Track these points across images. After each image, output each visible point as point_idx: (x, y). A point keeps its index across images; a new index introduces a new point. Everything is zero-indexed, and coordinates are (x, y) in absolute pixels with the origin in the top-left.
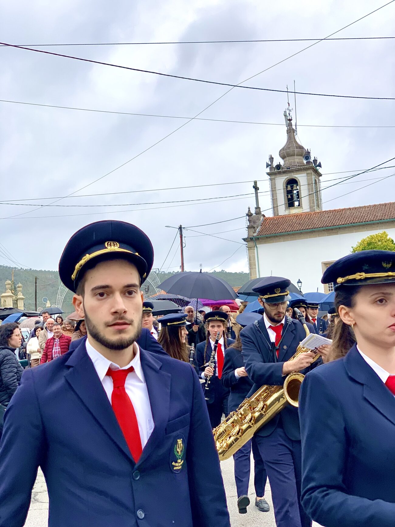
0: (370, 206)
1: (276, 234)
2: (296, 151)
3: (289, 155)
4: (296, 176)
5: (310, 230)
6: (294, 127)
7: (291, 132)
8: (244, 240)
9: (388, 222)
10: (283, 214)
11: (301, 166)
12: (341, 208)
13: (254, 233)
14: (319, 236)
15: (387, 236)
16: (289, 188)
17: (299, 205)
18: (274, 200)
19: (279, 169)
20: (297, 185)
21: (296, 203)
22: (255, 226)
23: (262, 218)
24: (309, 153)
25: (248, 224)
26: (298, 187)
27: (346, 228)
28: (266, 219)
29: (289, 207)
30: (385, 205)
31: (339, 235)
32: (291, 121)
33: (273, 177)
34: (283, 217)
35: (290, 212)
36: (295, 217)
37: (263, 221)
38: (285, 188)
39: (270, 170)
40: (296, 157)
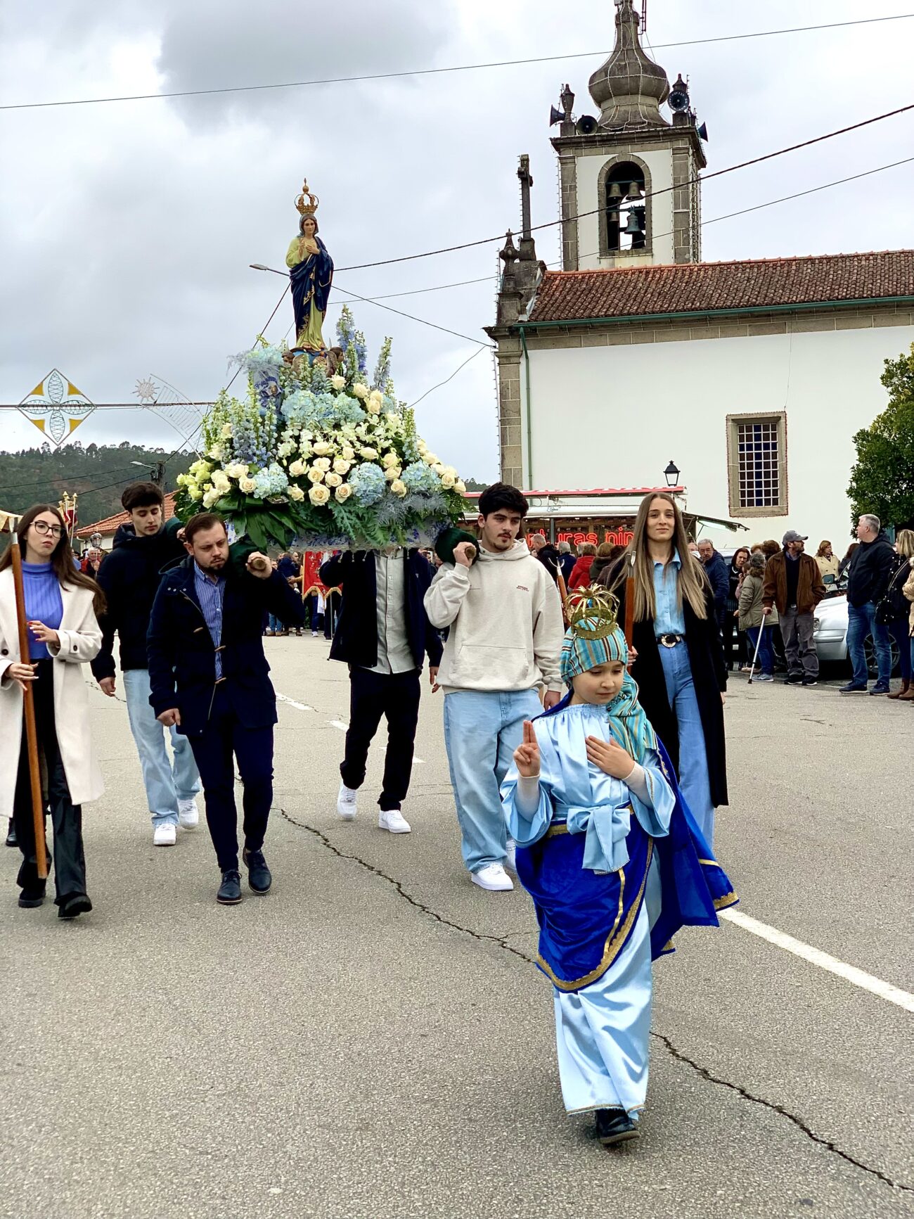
0: (872, 254)
2: (643, 79)
3: (620, 91)
4: (641, 155)
7: (629, 21)
8: (488, 330)
10: (591, 269)
11: (656, 125)
13: (522, 312)
14: (728, 334)
16: (614, 191)
18: (569, 221)
19: (589, 132)
20: (641, 186)
22: (522, 293)
23: (539, 271)
26: (643, 190)
27: (811, 312)
28: (549, 278)
29: (610, 248)
31: (788, 334)
33: (568, 153)
34: (596, 276)
35: (613, 264)
37: (545, 283)
38: (603, 189)
39: (563, 131)
40: (640, 98)
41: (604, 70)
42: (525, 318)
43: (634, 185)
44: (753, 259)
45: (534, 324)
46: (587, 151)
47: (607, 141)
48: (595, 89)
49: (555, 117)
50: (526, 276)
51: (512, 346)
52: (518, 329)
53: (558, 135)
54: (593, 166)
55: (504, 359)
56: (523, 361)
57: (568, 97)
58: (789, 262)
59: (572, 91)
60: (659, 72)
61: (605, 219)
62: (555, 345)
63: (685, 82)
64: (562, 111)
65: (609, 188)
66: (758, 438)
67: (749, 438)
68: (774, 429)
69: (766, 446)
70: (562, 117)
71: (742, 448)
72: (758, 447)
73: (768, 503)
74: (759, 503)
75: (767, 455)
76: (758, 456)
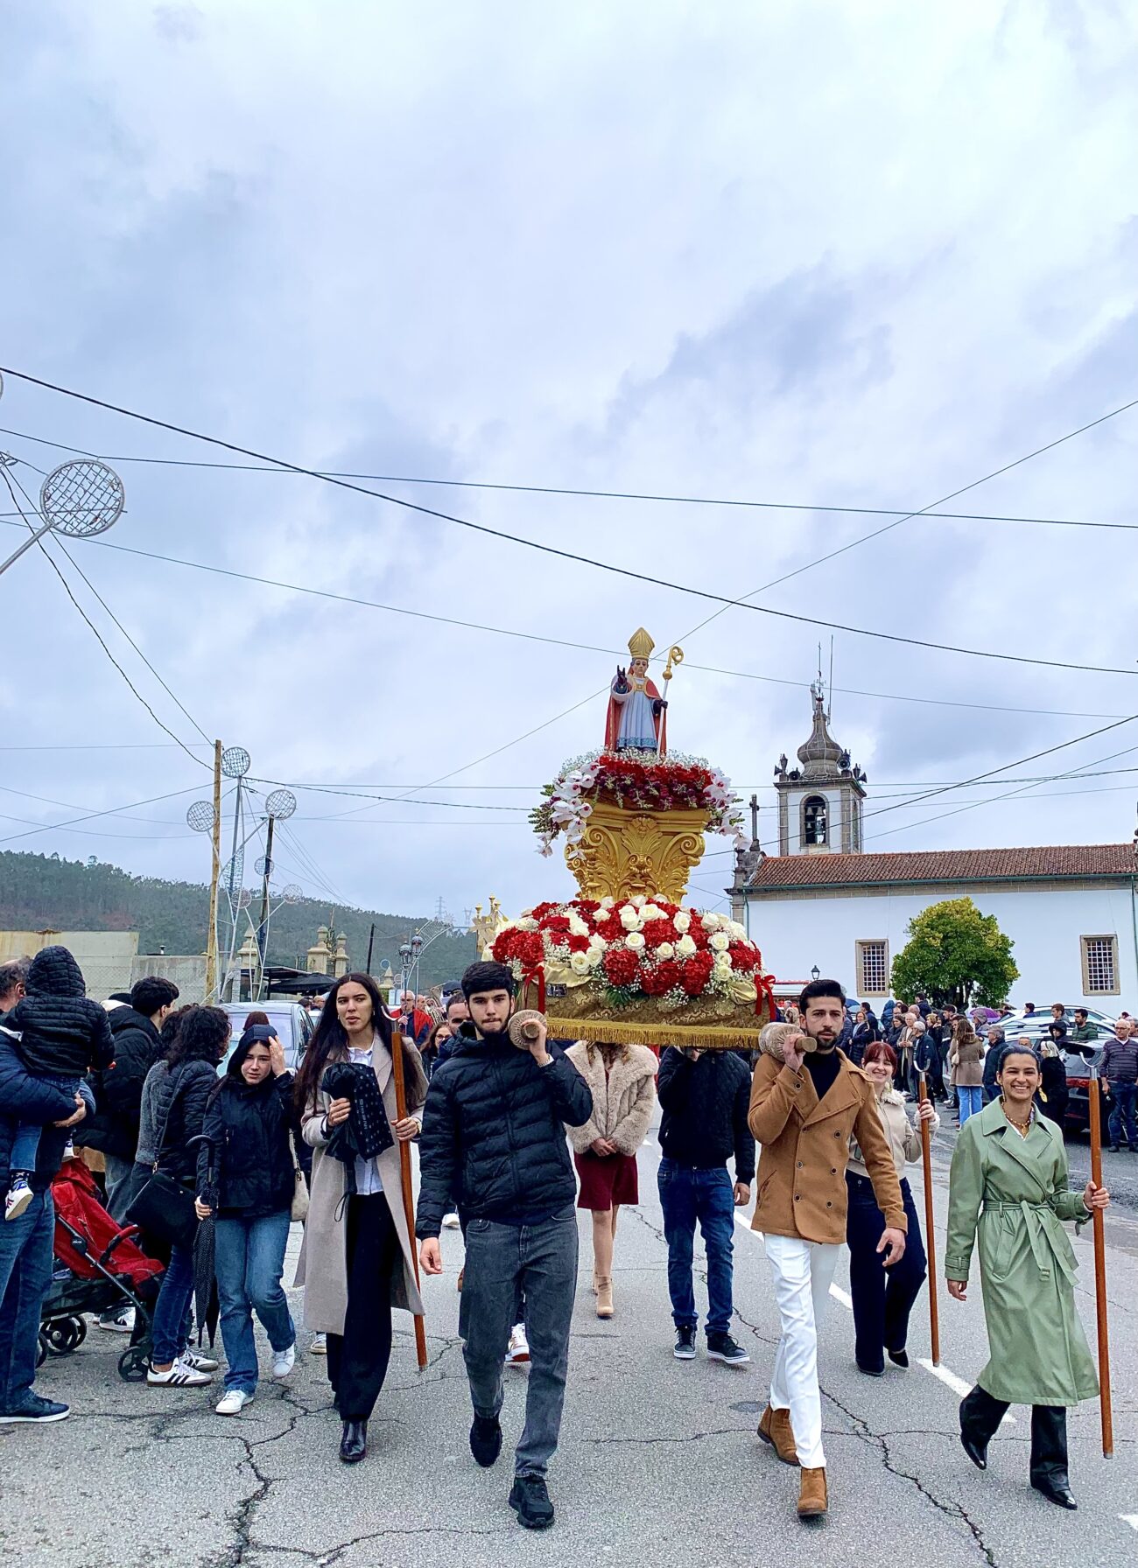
0: (944, 852)
1: (782, 887)
2: (827, 751)
3: (814, 757)
4: (823, 792)
5: (838, 884)
6: (825, 712)
7: (820, 719)
8: (727, 890)
9: (973, 882)
10: (796, 855)
11: (833, 776)
12: (895, 852)
13: (745, 881)
14: (854, 896)
15: (970, 905)
16: (810, 812)
17: (824, 842)
18: (783, 829)
19: (796, 779)
20: (824, 808)
21: (820, 838)
22: (748, 869)
23: (761, 856)
24: (847, 756)
25: (737, 866)
26: (824, 811)
27: (900, 885)
28: (766, 861)
29: (807, 843)
30: (970, 853)
31: (888, 897)
32: (823, 702)
33: (784, 791)
34: (795, 859)
35: (808, 852)
36: (817, 861)
37: (763, 863)
38: (803, 811)
39: (780, 780)
40: (825, 761)
41: (805, 746)
42: (747, 884)
43: (820, 808)
44: (879, 853)
45: (750, 888)
46: (795, 790)
47: (804, 785)
48: (801, 756)
49: (777, 771)
50: (753, 859)
51: (739, 899)
52: (742, 890)
53: (778, 781)
54: (797, 797)
55: (735, 906)
56: (745, 907)
57: (784, 761)
58: (897, 855)
59: (787, 757)
60: (836, 747)
61: (804, 827)
62: (763, 898)
63: (848, 753)
64: (781, 768)
65: (806, 810)
66: (874, 953)
67: (869, 953)
68: (883, 948)
69: (878, 958)
70: (781, 771)
71: (865, 958)
72: (874, 958)
73: (879, 989)
74: (875, 989)
75: (879, 963)
76: (874, 963)
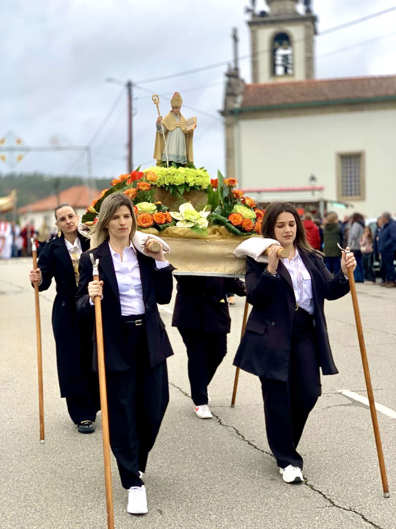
4: (288, 29)
10: (266, 83)
11: (296, 15)
13: (234, 103)
20: (288, 43)
22: (235, 93)
23: (242, 84)
28: (247, 87)
33: (254, 28)
35: (275, 81)
37: (245, 89)
38: (271, 44)
39: (252, 18)
42: (237, 105)
45: (241, 109)
46: (263, 27)
47: (273, 22)
50: (237, 85)
53: (250, 20)
54: (266, 34)
55: (228, 126)
56: (237, 126)
61: (272, 59)
64: (250, 8)
65: (274, 44)
67: (347, 163)
69: (354, 167)
70: (251, 11)
71: (343, 168)
73: (355, 194)
75: (354, 171)
